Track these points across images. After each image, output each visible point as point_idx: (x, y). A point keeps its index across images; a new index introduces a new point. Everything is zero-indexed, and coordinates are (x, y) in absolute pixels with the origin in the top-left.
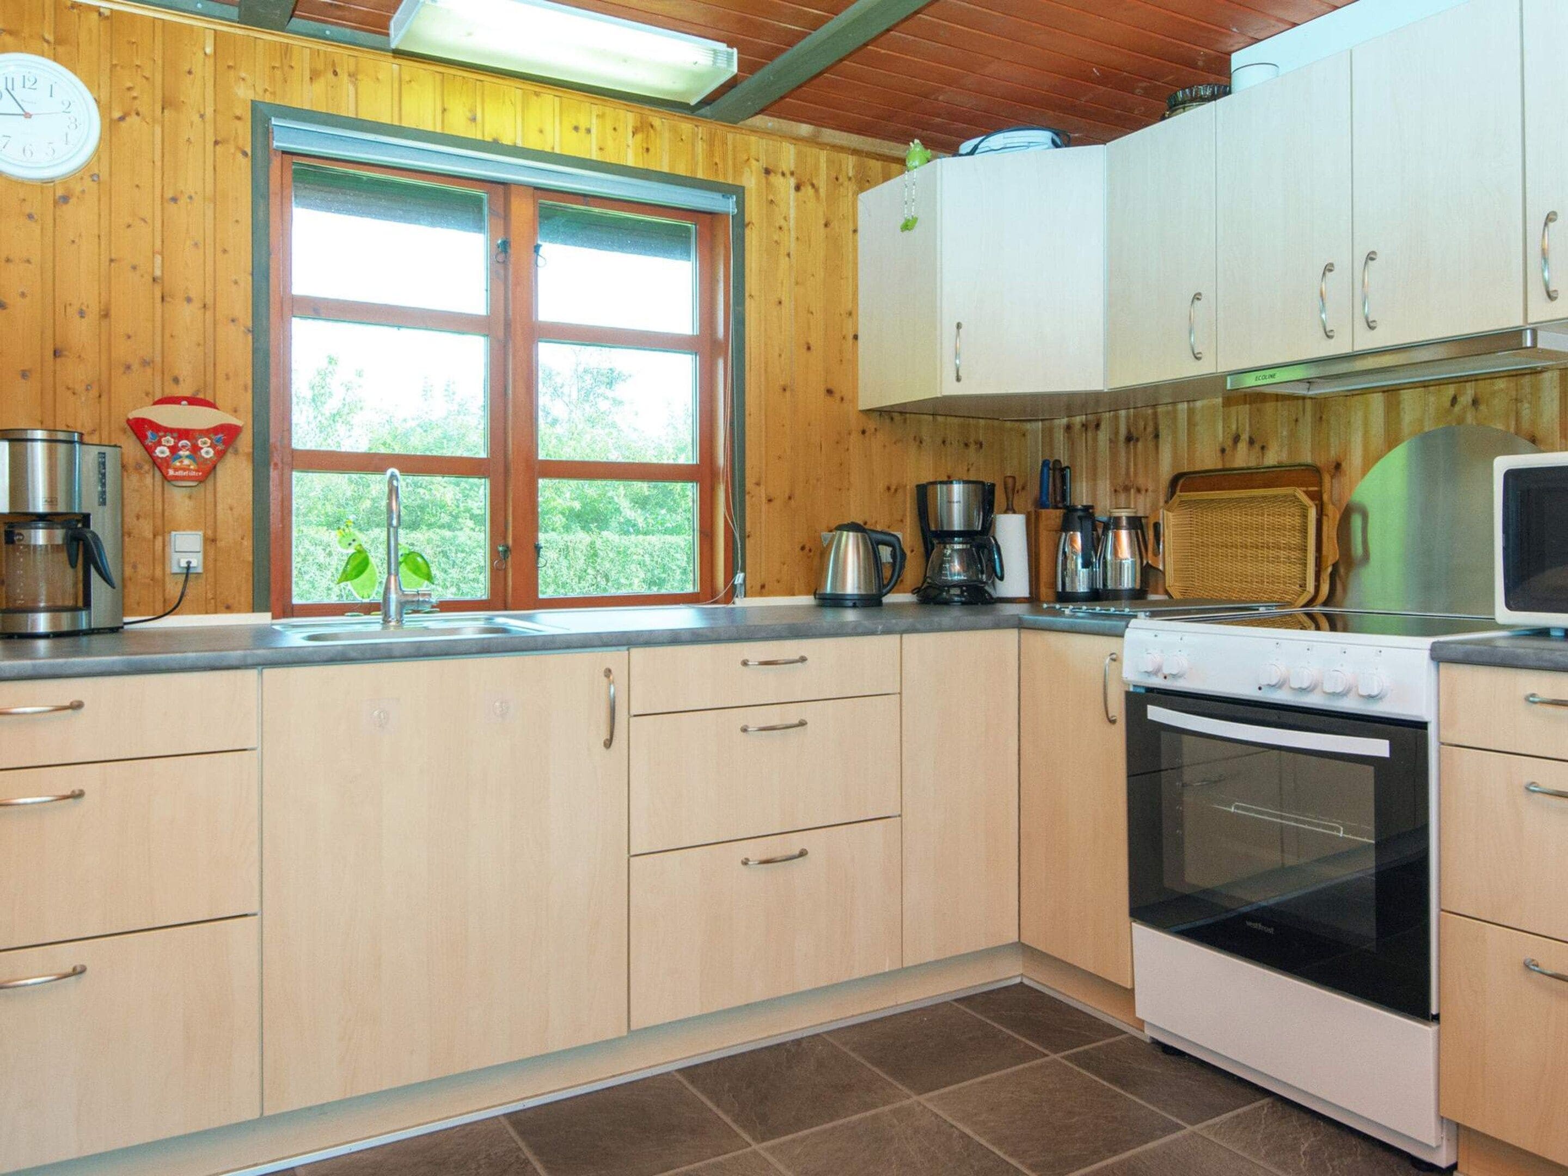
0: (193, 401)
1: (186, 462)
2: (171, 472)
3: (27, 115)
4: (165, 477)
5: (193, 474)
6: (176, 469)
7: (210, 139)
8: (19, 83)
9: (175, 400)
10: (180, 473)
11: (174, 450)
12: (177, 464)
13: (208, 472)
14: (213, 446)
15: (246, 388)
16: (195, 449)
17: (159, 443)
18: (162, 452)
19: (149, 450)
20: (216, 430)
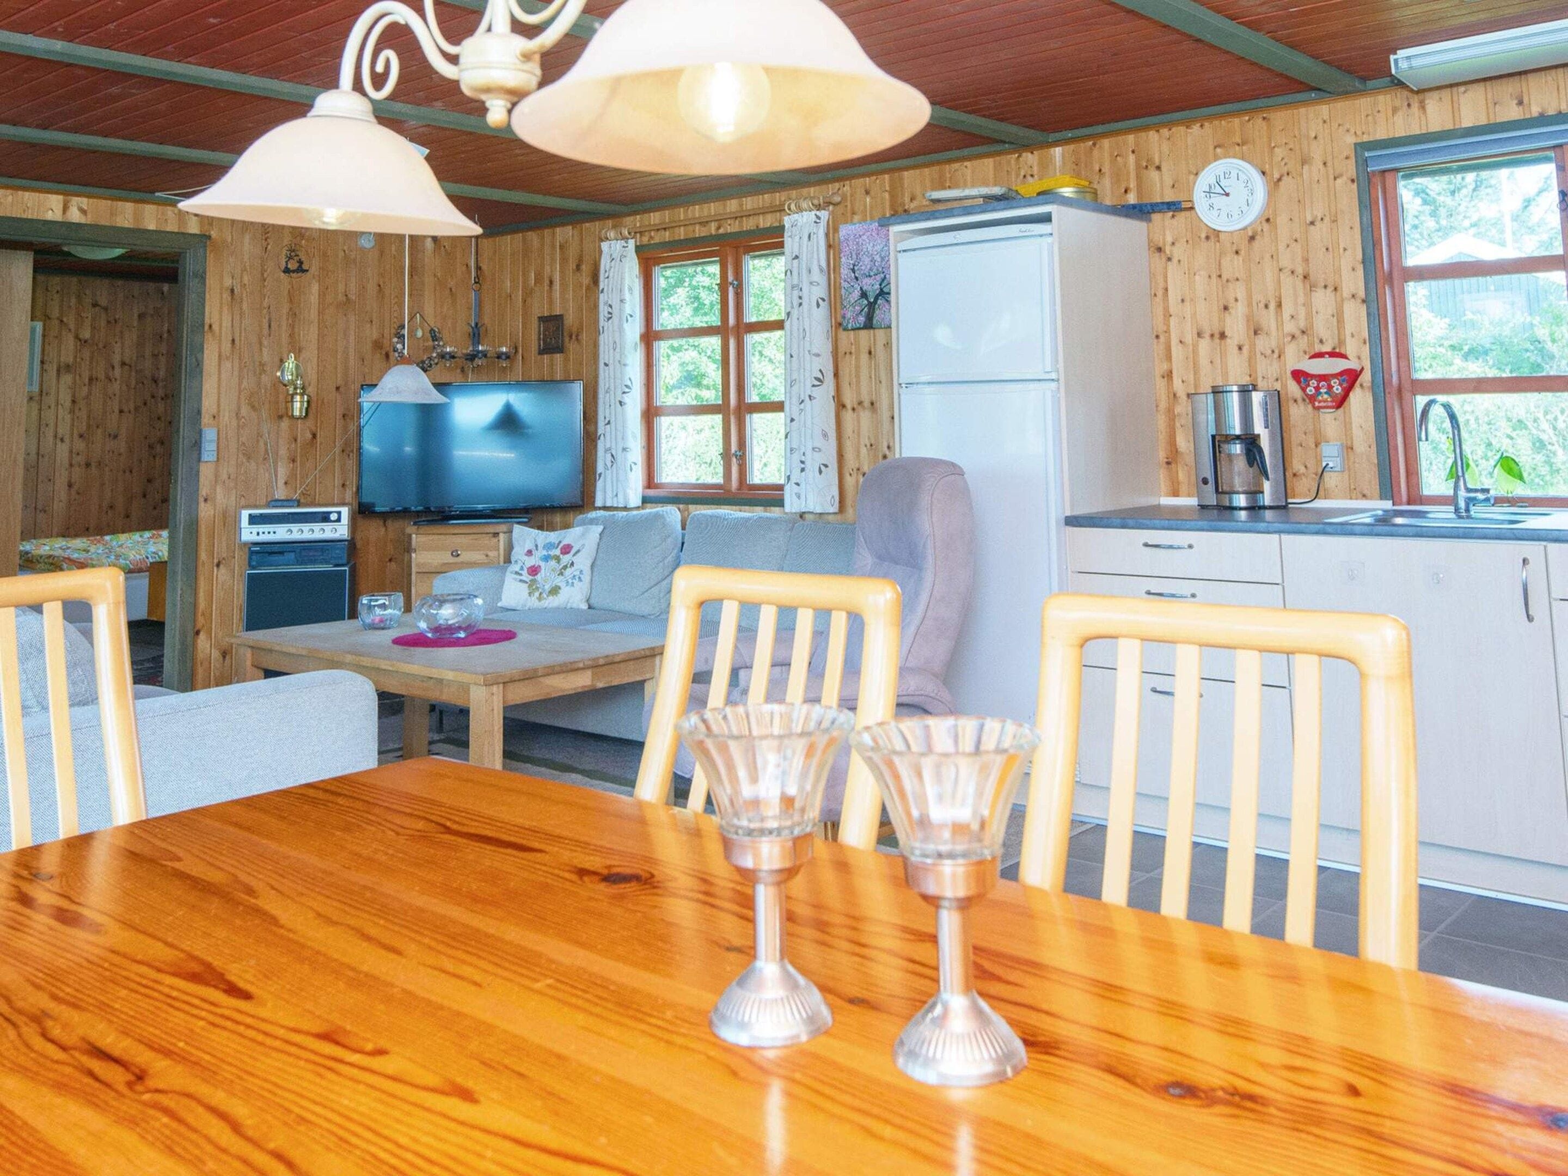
0: (1333, 354)
1: (1326, 396)
2: (1317, 404)
3: (1227, 195)
4: (1314, 407)
5: (1330, 404)
6: (1320, 402)
7: (1332, 177)
8: (1222, 177)
9: (1320, 355)
10: (1322, 404)
11: (1317, 389)
12: (1320, 398)
13: (1341, 402)
14: (1340, 384)
15: (1365, 343)
16: (1330, 387)
17: (1309, 385)
18: (1310, 390)
19: (1304, 390)
20: (1342, 373)
